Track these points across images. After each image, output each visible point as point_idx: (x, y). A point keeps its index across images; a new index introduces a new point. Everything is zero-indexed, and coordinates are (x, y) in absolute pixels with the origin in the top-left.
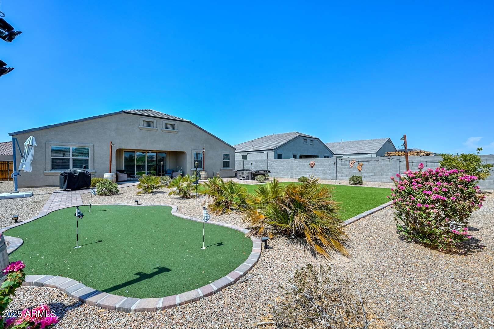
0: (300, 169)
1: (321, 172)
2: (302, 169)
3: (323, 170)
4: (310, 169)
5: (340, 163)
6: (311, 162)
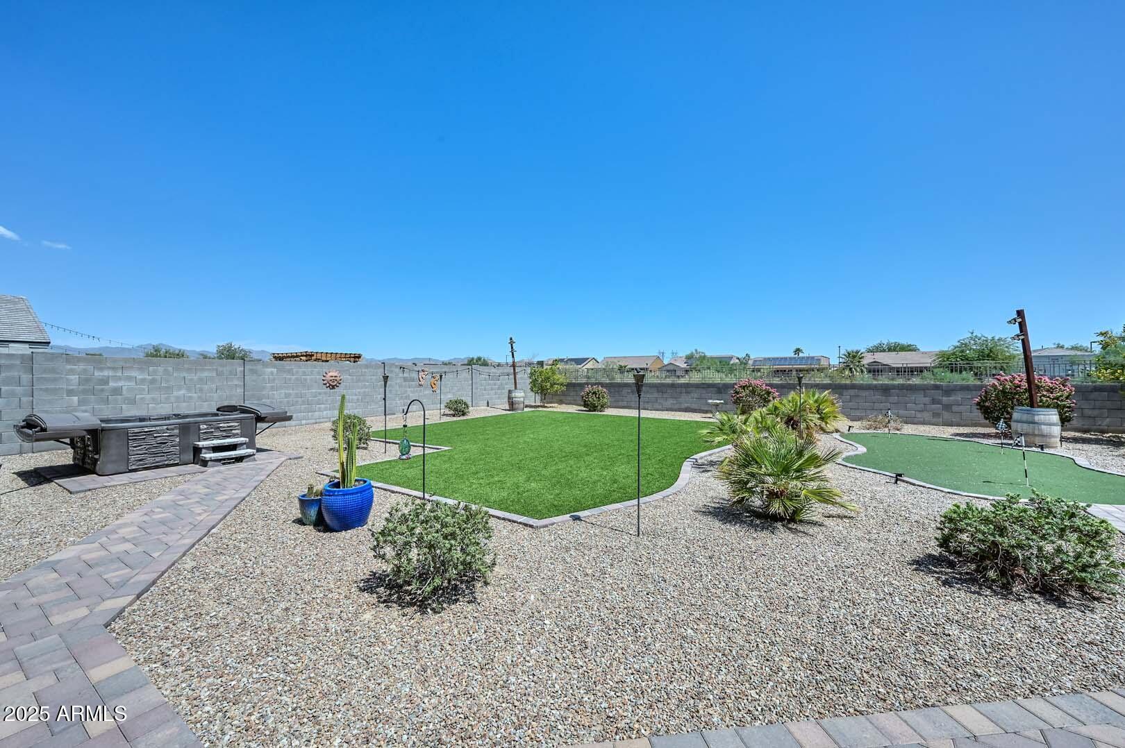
0: (287, 395)
1: (358, 399)
2: (297, 394)
3: (365, 392)
4: (325, 393)
5: (401, 375)
6: (331, 374)
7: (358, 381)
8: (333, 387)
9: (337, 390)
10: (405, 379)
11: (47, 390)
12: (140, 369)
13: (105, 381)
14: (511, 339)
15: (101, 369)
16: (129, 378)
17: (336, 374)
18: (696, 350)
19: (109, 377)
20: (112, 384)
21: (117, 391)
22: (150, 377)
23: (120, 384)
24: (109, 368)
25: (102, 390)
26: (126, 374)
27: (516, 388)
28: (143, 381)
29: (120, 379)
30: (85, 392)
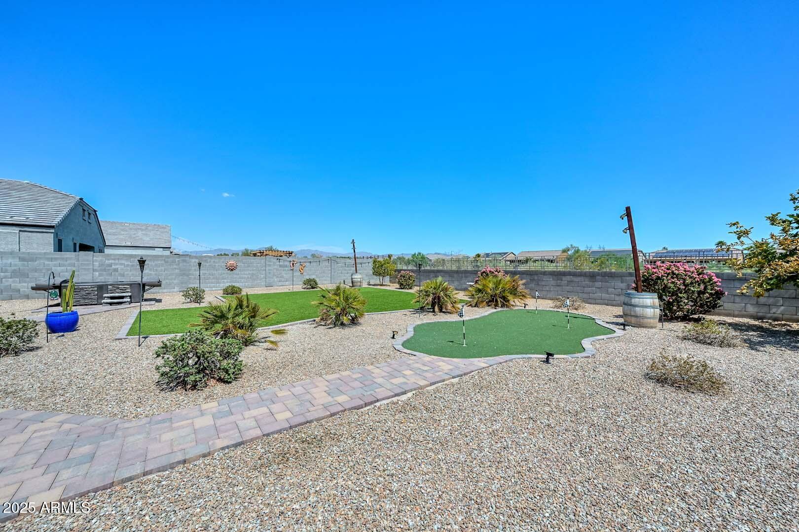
1: (248, 277)
2: (209, 273)
3: (252, 273)
4: (227, 273)
5: (278, 263)
6: (230, 263)
7: (249, 266)
8: (232, 270)
9: (234, 271)
10: (280, 266)
11: (85, 269)
12: (127, 260)
13: (110, 265)
14: (353, 240)
15: (108, 260)
16: (121, 264)
17: (232, 263)
18: (572, 245)
19: (112, 263)
20: (113, 267)
21: (116, 270)
22: (131, 264)
23: (117, 267)
24: (113, 259)
25: (109, 270)
26: (121, 262)
27: (356, 273)
28: (128, 265)
29: (117, 264)
30: (101, 270)
